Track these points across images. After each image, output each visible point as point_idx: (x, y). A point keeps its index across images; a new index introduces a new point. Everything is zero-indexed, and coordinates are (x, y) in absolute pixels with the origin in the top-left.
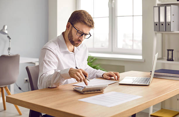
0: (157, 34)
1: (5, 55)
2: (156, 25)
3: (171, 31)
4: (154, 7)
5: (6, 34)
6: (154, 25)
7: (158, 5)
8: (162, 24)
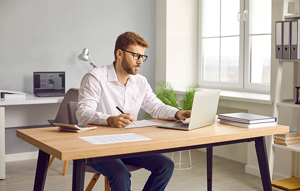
0: (284, 63)
1: (74, 89)
2: (279, 49)
3: (297, 59)
4: (276, 22)
5: (87, 60)
6: (276, 50)
7: (285, 18)
8: (286, 49)
